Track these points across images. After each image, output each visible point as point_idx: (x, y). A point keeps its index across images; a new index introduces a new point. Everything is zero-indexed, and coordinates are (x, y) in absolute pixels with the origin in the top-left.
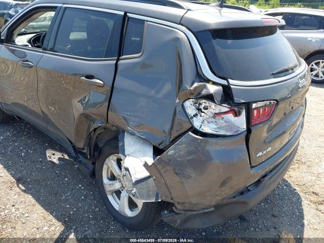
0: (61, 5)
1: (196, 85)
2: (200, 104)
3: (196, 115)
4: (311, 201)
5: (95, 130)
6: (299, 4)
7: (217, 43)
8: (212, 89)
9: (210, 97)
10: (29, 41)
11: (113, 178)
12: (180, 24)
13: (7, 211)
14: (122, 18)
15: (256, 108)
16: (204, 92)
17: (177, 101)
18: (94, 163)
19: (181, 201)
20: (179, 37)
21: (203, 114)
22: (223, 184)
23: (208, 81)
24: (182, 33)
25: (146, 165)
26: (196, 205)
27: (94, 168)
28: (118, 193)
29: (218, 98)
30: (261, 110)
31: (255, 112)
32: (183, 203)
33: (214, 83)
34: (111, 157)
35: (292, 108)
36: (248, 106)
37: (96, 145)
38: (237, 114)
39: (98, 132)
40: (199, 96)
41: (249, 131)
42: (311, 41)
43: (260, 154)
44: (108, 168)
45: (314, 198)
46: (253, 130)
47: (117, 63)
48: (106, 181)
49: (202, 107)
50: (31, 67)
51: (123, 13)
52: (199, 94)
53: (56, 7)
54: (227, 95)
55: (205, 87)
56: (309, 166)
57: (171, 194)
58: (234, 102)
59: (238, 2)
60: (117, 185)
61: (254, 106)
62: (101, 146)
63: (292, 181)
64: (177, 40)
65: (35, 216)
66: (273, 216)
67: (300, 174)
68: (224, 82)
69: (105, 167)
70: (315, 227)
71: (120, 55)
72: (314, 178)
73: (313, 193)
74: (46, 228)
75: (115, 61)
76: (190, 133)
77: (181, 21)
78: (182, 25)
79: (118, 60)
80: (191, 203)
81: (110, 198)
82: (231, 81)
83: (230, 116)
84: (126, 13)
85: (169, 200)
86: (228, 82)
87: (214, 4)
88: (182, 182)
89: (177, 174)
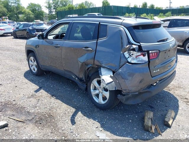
0: (72, 21)
1: (128, 46)
2: (130, 53)
3: (129, 57)
4: (184, 101)
5: (88, 69)
6: (182, 14)
7: (135, 31)
8: (134, 46)
9: (134, 50)
10: (54, 38)
11: (95, 89)
12: (121, 25)
13: (52, 105)
14: (98, 25)
15: (151, 53)
16: (131, 48)
17: (121, 53)
18: (87, 84)
19: (124, 89)
20: (121, 29)
21: (131, 57)
22: (141, 82)
23: (133, 44)
24: (122, 28)
25: (111, 77)
26: (131, 90)
27: (87, 86)
28: (97, 95)
29: (137, 50)
30: (153, 54)
31: (151, 54)
32: (126, 90)
33: (135, 45)
34: (95, 80)
35: (169, 56)
36: (148, 52)
37: (88, 76)
38: (144, 55)
39: (89, 69)
40: (129, 50)
41: (149, 61)
42: (186, 32)
43: (155, 71)
44: (93, 84)
45: (186, 100)
46: (151, 61)
47: (97, 41)
48: (92, 91)
49: (131, 54)
50: (59, 47)
51: (99, 23)
52: (130, 49)
53: (69, 23)
54: (140, 49)
55: (132, 46)
56: (184, 89)
57: (121, 86)
58: (143, 51)
59: (147, 16)
60: (97, 92)
61: (150, 52)
62: (90, 76)
63: (175, 95)
64: (120, 31)
65: (63, 107)
66: (166, 106)
67: (180, 92)
68: (139, 44)
69: (92, 85)
70: (185, 110)
71: (98, 38)
72: (186, 93)
73: (185, 98)
74: (69, 110)
75: (96, 41)
76: (127, 63)
77: (121, 24)
78: (122, 25)
79: (97, 40)
80: (129, 90)
81: (94, 98)
82: (141, 43)
83: (142, 56)
84: (100, 23)
85: (120, 89)
86: (140, 44)
87: (133, 17)
88: (125, 81)
89: (123, 78)
